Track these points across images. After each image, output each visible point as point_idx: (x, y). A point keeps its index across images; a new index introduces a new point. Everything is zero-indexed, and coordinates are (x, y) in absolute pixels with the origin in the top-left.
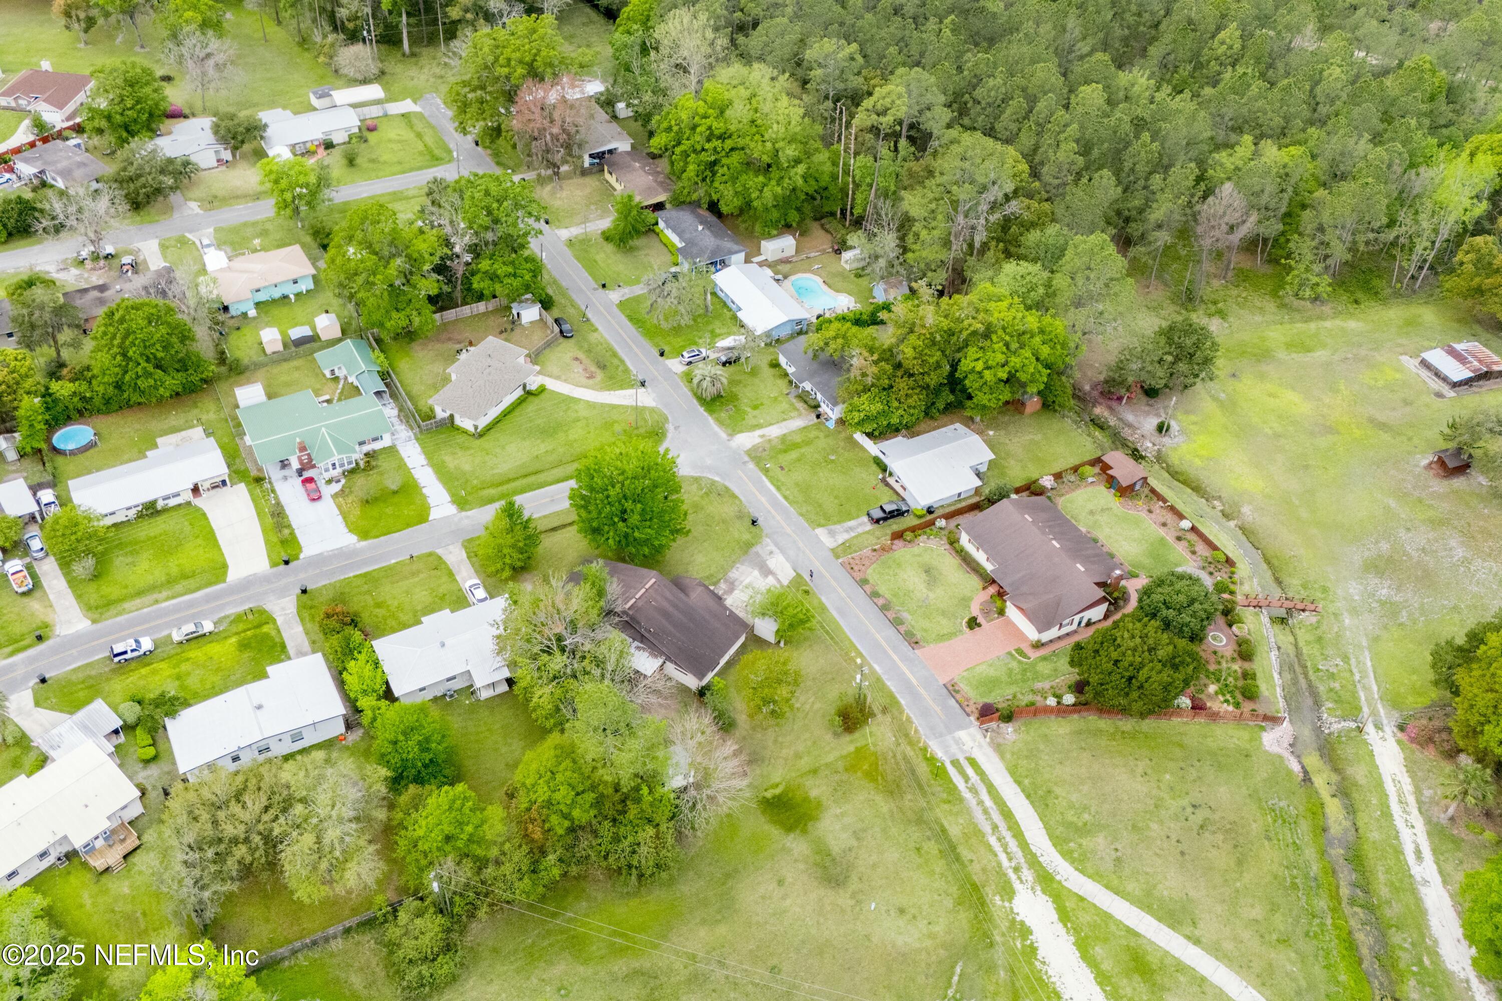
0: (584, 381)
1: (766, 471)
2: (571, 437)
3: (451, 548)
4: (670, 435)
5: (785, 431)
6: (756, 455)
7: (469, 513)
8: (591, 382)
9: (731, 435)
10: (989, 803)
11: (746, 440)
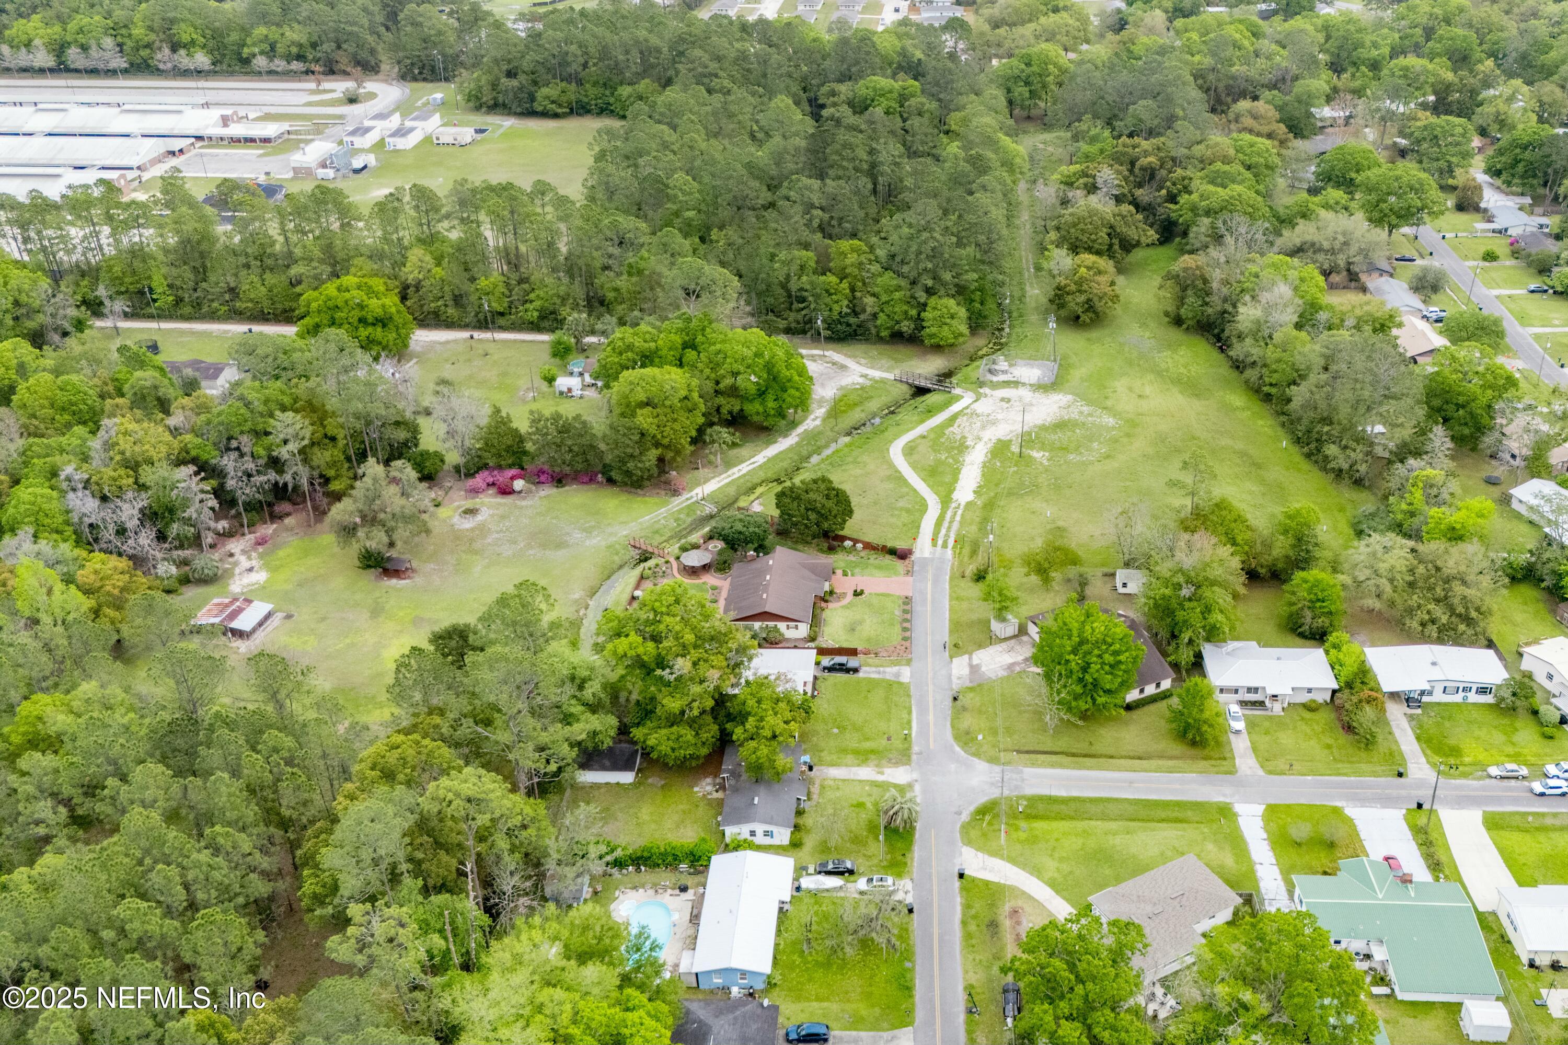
0: (1028, 908)
1: (907, 738)
2: (1080, 841)
3: (1249, 772)
4: (972, 808)
5: (854, 769)
6: (904, 757)
7: (1222, 799)
8: (1020, 903)
9: (910, 786)
10: (943, 531)
11: (899, 775)
